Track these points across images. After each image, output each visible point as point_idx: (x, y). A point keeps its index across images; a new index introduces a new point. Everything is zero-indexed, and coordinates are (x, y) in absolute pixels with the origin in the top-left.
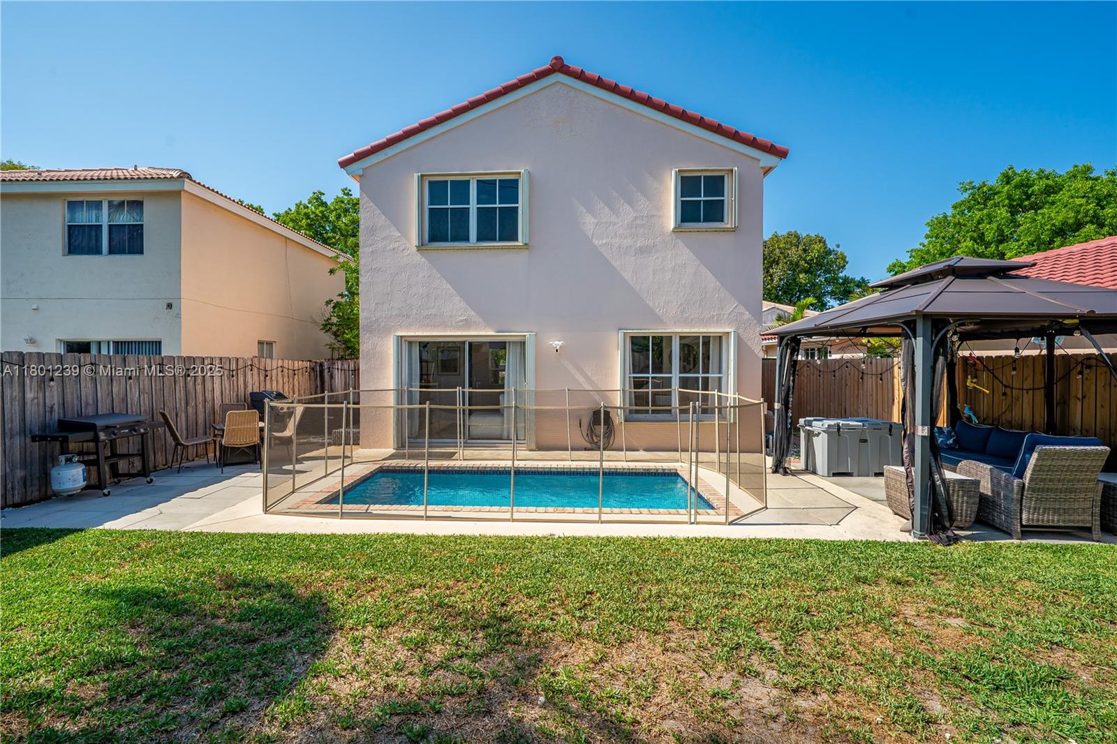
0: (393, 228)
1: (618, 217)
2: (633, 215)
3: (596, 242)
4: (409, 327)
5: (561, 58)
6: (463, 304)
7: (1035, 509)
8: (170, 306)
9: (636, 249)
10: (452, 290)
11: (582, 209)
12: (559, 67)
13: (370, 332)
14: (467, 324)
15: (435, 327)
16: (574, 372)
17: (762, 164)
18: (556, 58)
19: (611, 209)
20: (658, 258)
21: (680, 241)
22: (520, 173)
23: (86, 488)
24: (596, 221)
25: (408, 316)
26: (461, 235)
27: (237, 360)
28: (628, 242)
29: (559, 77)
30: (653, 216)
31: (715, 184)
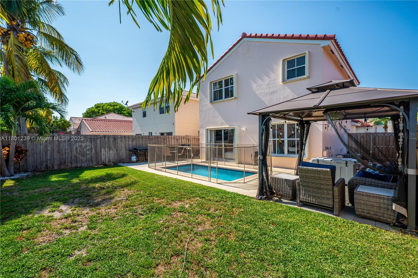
0: (206, 99)
1: (264, 82)
2: (269, 80)
3: (256, 93)
4: (209, 126)
5: (244, 33)
6: (221, 118)
7: (304, 194)
8: (173, 124)
9: (270, 93)
10: (219, 115)
11: (252, 82)
12: (244, 36)
13: (202, 128)
14: (222, 124)
15: (215, 125)
16: (251, 138)
17: (322, 45)
18: (243, 34)
19: (261, 80)
20: (278, 95)
21: (286, 87)
22: (233, 75)
23: (137, 161)
24: (256, 85)
25: (209, 123)
26: (221, 98)
27: (179, 136)
28: (267, 91)
29: (245, 39)
30: (275, 79)
31: (301, 60)
